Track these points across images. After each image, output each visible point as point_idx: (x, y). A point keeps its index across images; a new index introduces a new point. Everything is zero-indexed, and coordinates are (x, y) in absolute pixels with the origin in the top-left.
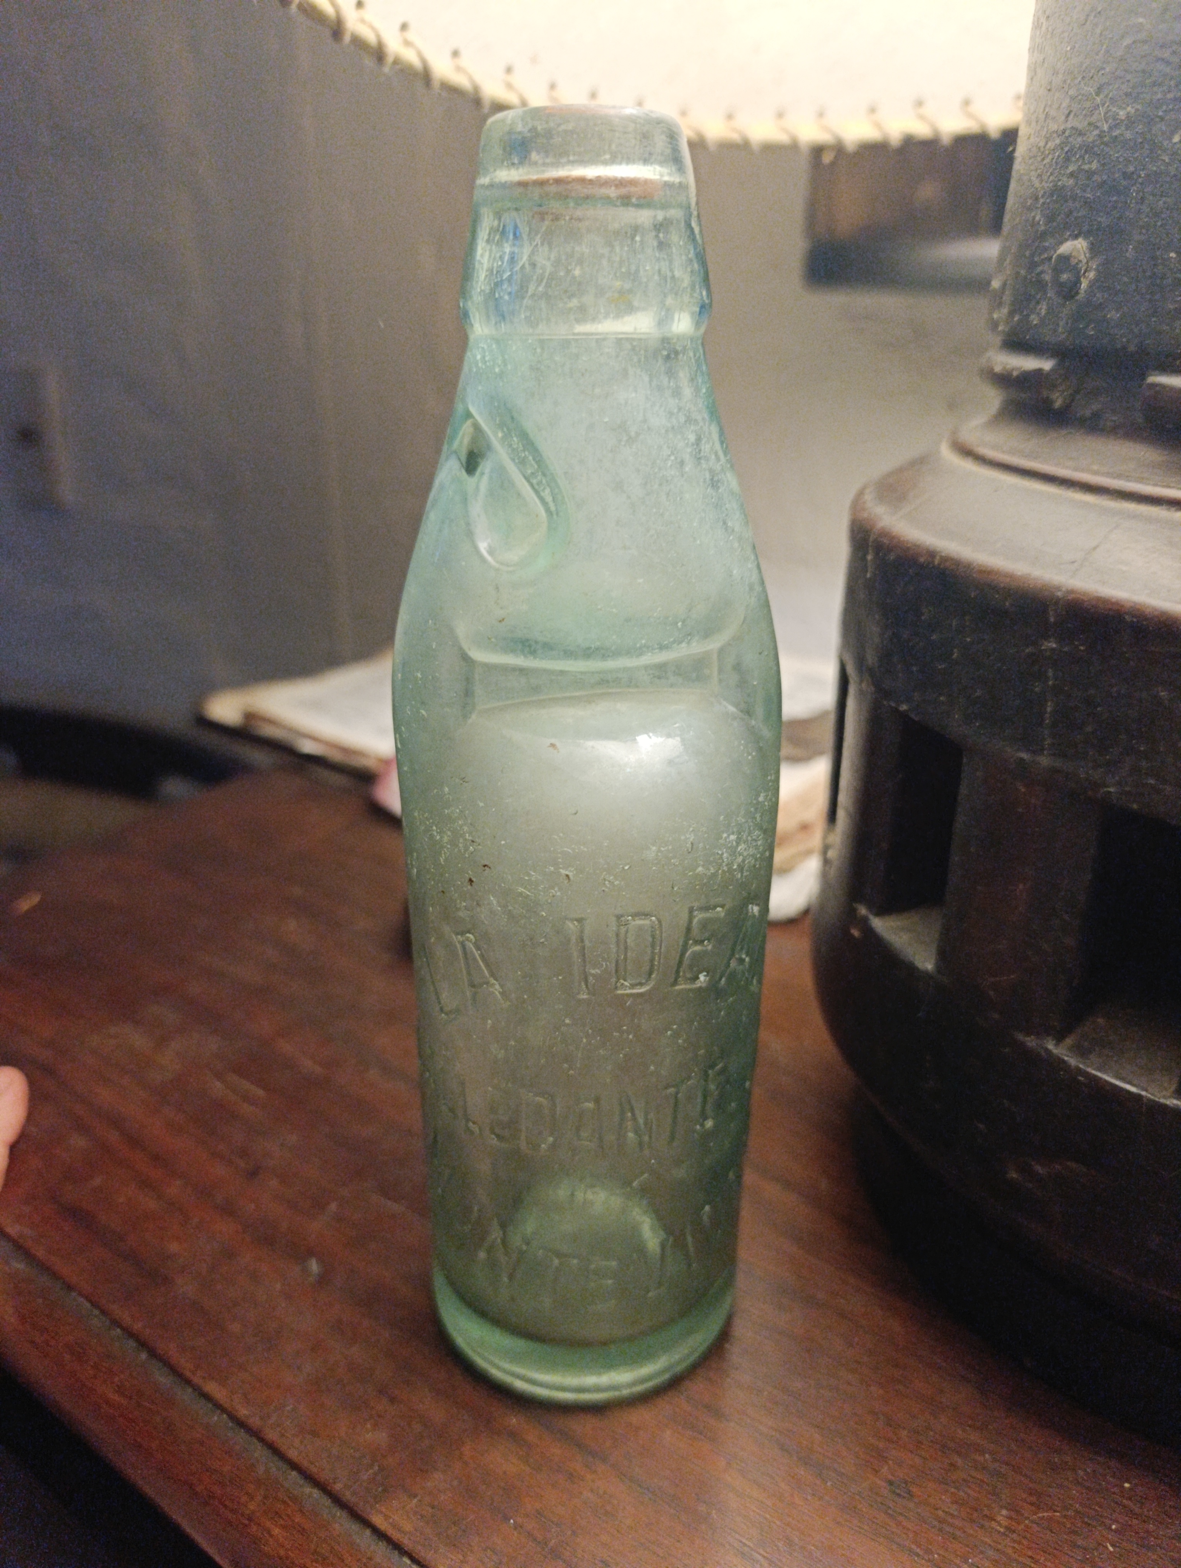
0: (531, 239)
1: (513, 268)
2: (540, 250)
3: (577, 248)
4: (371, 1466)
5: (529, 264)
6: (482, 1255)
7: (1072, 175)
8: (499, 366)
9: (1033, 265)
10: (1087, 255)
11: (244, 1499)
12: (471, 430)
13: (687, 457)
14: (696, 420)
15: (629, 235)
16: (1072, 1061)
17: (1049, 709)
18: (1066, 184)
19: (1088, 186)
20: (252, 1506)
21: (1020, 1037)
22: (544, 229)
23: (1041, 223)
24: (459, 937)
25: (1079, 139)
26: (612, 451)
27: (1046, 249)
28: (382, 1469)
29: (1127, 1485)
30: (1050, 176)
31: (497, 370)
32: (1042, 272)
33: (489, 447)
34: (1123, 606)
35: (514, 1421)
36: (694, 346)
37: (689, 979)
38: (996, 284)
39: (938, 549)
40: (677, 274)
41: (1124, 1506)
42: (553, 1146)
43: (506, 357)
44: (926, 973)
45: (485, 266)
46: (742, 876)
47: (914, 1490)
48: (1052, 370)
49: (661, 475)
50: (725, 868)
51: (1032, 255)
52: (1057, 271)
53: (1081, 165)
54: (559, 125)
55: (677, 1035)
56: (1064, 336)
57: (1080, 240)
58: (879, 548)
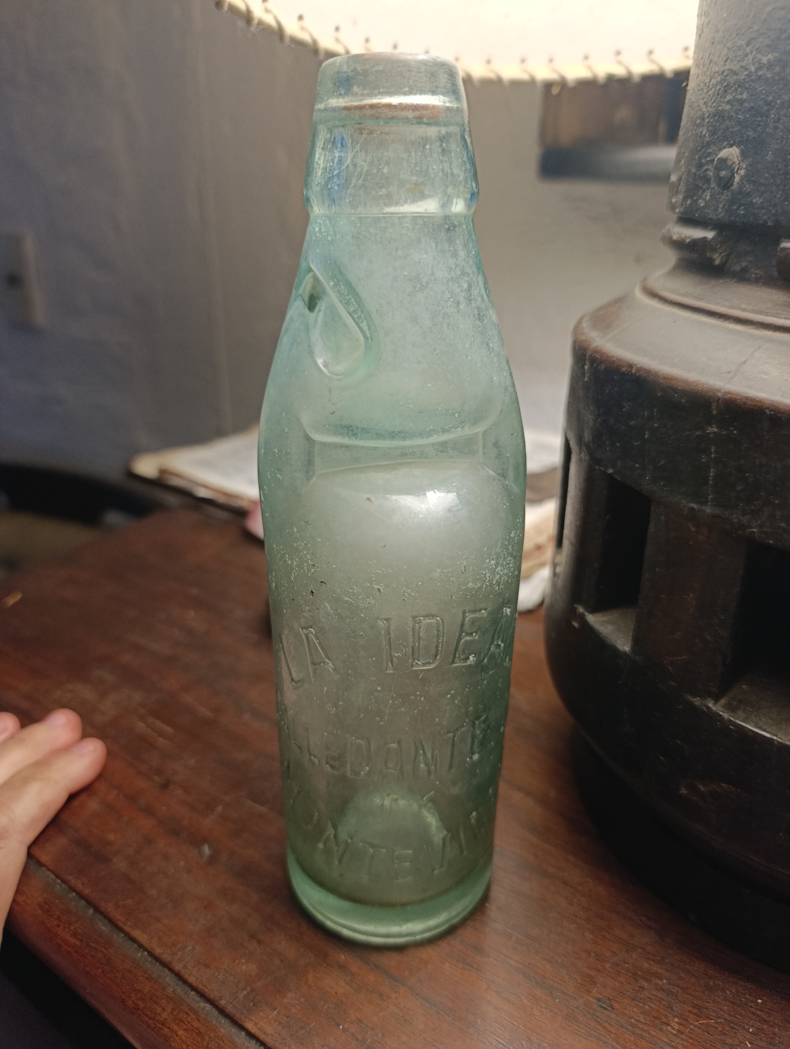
0: (353, 148)
1: (341, 167)
2: (359, 154)
3: (385, 154)
4: (245, 989)
5: (352, 165)
6: (321, 846)
7: (728, 102)
8: (331, 236)
9: (700, 166)
10: (739, 158)
11: (159, 1010)
12: (312, 280)
13: (462, 299)
14: (468, 273)
15: (421, 144)
16: (726, 716)
17: (712, 474)
18: (725, 109)
19: (740, 110)
20: (165, 1015)
21: (690, 698)
22: (362, 139)
23: (707, 135)
24: (304, 630)
25: (734, 77)
26: (409, 295)
27: (710, 154)
28: (252, 990)
29: (760, 1001)
30: (713, 103)
31: (329, 238)
32: (707, 170)
33: (324, 292)
34: (764, 403)
35: (342, 957)
36: (467, 221)
37: (463, 659)
38: (674, 178)
39: (635, 363)
40: (455, 171)
41: (758, 1016)
42: (369, 773)
43: (336, 229)
44: (625, 653)
45: (321, 167)
46: (499, 588)
47: (616, 1005)
48: (713, 238)
49: (444, 312)
50: (488, 584)
51: (700, 158)
52: (718, 169)
53: (734, 96)
54: (373, 67)
55: (454, 697)
56: (722, 214)
57: (734, 147)
58: (593, 360)
